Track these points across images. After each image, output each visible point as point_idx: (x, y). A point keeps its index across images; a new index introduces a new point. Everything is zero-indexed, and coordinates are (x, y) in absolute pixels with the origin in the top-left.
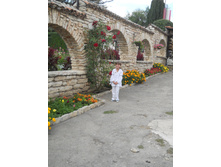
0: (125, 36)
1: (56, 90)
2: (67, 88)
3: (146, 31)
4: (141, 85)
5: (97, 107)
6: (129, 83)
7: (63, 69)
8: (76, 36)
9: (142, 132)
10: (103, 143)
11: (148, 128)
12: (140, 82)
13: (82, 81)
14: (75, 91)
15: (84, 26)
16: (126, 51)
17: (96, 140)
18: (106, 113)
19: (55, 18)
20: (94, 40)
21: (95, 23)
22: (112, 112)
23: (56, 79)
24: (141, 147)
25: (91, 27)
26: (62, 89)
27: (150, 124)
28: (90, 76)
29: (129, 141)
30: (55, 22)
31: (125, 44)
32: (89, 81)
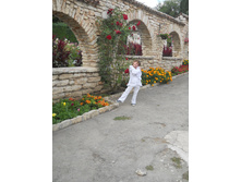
0: (149, 27)
1: (61, 90)
2: (75, 87)
3: (176, 22)
4: (165, 86)
5: (107, 111)
6: (151, 83)
7: (76, 65)
8: (86, 27)
9: (156, 146)
10: (104, 160)
11: (164, 141)
12: (164, 81)
13: (93, 79)
14: (84, 92)
15: (97, 14)
16: (149, 45)
17: (96, 155)
18: (116, 119)
19: (59, 5)
20: (108, 32)
21: (110, 12)
22: (124, 118)
23: (61, 77)
24: (150, 168)
25: (105, 16)
26: (68, 88)
27: (167, 137)
28: (104, 75)
29: (136, 159)
30: (59, 10)
31: (148, 37)
32: (103, 79)
